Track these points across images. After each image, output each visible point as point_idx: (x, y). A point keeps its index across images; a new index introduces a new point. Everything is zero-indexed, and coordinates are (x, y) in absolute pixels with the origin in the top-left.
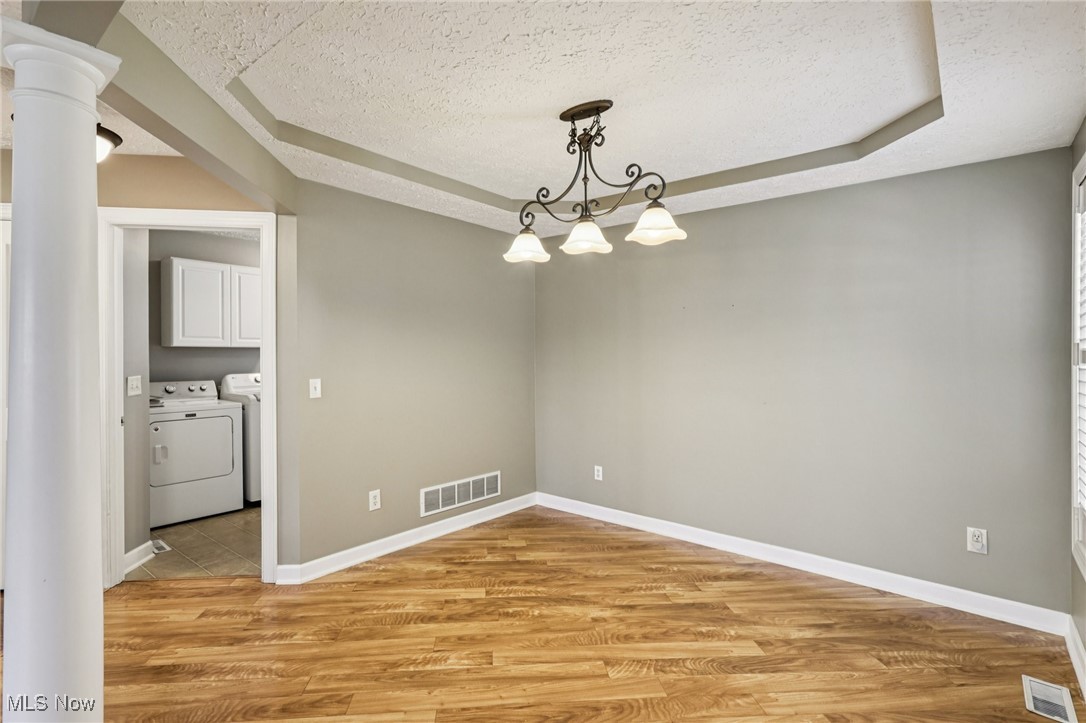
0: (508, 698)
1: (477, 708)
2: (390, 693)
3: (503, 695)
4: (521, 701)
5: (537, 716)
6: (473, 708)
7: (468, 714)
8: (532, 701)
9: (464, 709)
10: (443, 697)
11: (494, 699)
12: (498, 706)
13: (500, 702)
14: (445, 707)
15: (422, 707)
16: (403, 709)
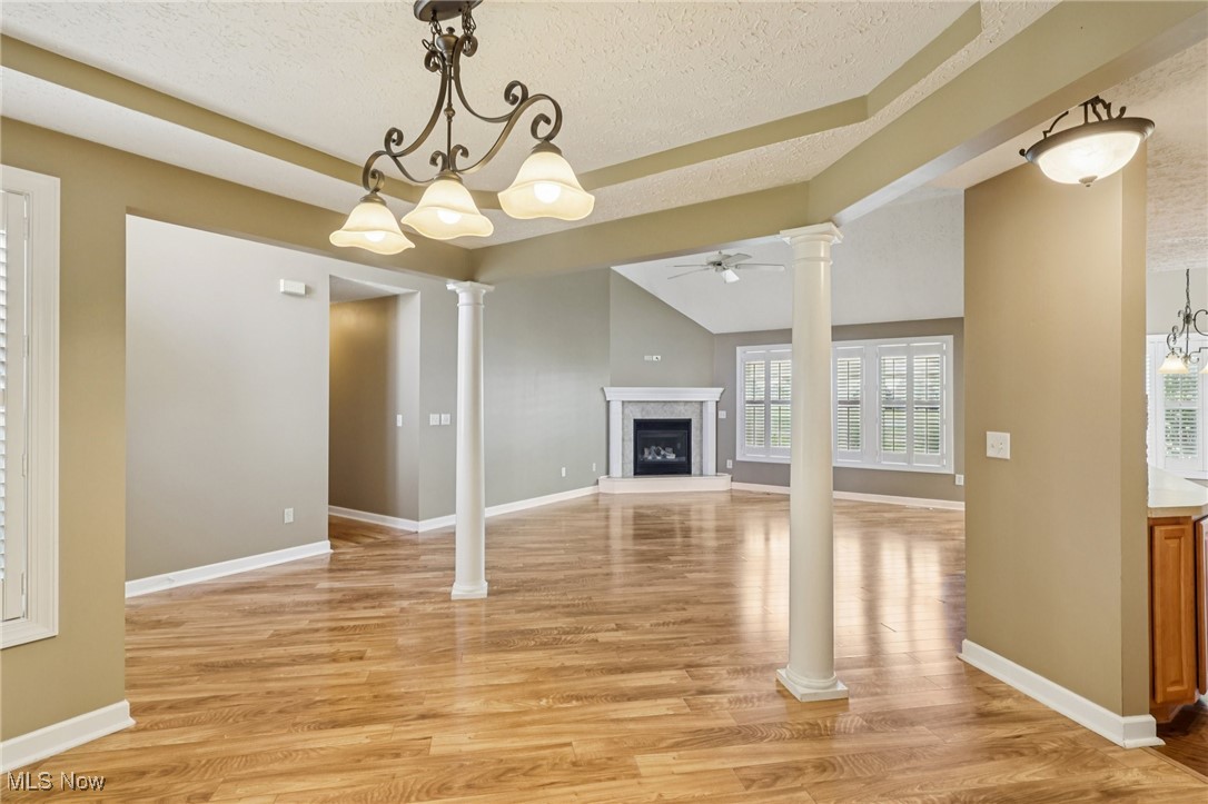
0: (568, 794)
1: (600, 781)
2: (706, 793)
3: (573, 797)
4: (552, 791)
5: (535, 776)
6: (604, 781)
7: (608, 774)
8: (540, 792)
9: (614, 779)
10: (643, 791)
11: (585, 792)
12: (578, 784)
13: (577, 789)
14: (635, 781)
15: (661, 779)
16: (677, 777)
